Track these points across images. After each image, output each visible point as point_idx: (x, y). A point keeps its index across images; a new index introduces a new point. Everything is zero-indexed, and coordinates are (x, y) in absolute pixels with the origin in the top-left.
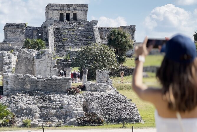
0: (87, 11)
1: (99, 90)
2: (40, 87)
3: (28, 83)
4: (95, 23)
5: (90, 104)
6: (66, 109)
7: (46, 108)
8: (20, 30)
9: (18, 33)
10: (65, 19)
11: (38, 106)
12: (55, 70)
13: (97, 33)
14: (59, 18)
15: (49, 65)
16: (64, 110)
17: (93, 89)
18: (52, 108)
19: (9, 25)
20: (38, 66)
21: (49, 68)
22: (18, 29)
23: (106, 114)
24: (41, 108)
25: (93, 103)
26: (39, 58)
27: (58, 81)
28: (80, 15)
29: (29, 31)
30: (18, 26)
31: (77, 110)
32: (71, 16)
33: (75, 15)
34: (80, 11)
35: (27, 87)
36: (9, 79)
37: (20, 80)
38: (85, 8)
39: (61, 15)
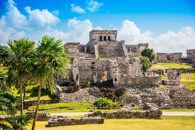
0: (117, 34)
1: (176, 84)
2: (138, 82)
3: (129, 80)
4: (123, 42)
5: (173, 94)
6: (159, 97)
7: (145, 96)
8: (76, 46)
9: (75, 49)
10: (103, 40)
11: (140, 95)
12: (142, 71)
13: (124, 48)
14: (99, 39)
15: (138, 68)
16: (158, 98)
17: (171, 84)
18: (149, 97)
19: (70, 44)
20: (131, 68)
21: (138, 70)
22: (75, 46)
23: (188, 101)
24: (142, 96)
25: (175, 93)
26: (131, 64)
27: (149, 78)
28: (112, 37)
29: (80, 47)
30: (75, 44)
31: (167, 98)
32: (107, 38)
33: (109, 37)
34: (112, 35)
35: (129, 83)
36: (117, 77)
37: (125, 78)
38: (115, 33)
39: (101, 37)
